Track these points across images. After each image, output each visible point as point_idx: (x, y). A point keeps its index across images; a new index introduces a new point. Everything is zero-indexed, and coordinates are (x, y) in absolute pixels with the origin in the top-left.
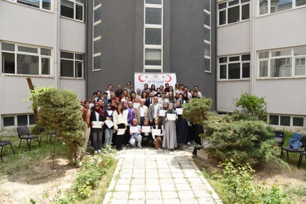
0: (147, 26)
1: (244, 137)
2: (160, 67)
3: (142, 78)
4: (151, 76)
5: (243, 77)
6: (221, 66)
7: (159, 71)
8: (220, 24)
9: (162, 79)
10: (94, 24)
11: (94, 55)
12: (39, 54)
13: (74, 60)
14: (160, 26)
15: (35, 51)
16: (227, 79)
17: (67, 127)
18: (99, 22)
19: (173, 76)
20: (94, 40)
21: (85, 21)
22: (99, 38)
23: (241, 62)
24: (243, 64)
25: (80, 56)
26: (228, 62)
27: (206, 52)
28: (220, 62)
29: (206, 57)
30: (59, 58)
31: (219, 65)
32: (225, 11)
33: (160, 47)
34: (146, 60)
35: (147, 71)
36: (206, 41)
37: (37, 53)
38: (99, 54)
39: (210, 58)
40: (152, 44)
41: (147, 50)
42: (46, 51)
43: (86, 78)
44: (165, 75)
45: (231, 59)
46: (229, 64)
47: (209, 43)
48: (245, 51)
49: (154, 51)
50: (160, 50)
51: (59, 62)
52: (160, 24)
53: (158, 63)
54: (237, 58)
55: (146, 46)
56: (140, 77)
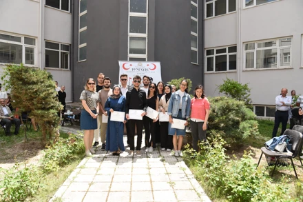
0: (131, 14)
1: (222, 115)
2: (145, 56)
3: (126, 66)
4: (135, 64)
5: (230, 69)
6: (208, 58)
7: (143, 60)
8: (207, 17)
9: (147, 67)
10: (81, 15)
11: (80, 46)
12: (22, 43)
13: (60, 51)
14: (145, 15)
15: (19, 39)
16: (214, 71)
17: (39, 105)
18: (85, 12)
19: (158, 64)
20: (80, 30)
21: (71, 12)
22: (85, 28)
23: (227, 54)
24: (230, 56)
25: (65, 47)
26: (215, 54)
27: (192, 44)
28: (207, 55)
29: (193, 48)
30: (44, 49)
31: (206, 57)
32: (212, 3)
33: (145, 35)
34: (130, 49)
35: (132, 59)
36: (192, 33)
37: (20, 41)
38: (85, 45)
39: (196, 50)
40: (137, 32)
41: (132, 38)
42: (30, 40)
43: (72, 70)
44: (150, 63)
45: (218, 51)
46: (216, 57)
47: (196, 35)
48: (231, 43)
49: (138, 39)
50: (144, 39)
51: (44, 52)
52: (145, 12)
53: (142, 52)
54: (224, 51)
55: (131, 35)
56: (124, 65)
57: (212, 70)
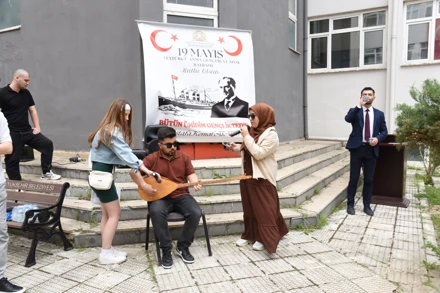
2: (210, 12)
4: (186, 35)
5: (366, 63)
7: (205, 22)
9: (219, 47)
16: (329, 68)
19: (246, 38)
24: (366, 34)
26: (332, 31)
28: (312, 32)
29: (291, 15)
31: (310, 37)
44: (225, 35)
46: (334, 36)
56: (153, 35)
57: (325, 66)
